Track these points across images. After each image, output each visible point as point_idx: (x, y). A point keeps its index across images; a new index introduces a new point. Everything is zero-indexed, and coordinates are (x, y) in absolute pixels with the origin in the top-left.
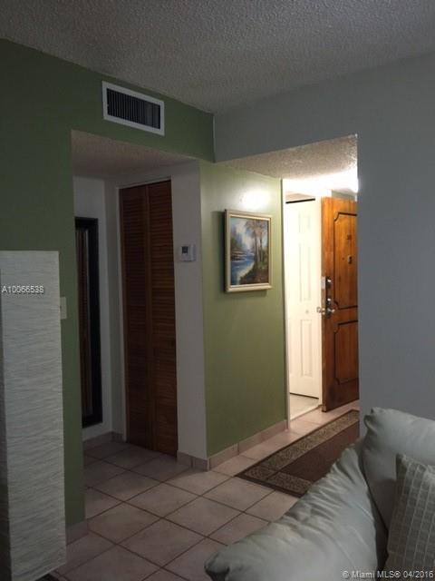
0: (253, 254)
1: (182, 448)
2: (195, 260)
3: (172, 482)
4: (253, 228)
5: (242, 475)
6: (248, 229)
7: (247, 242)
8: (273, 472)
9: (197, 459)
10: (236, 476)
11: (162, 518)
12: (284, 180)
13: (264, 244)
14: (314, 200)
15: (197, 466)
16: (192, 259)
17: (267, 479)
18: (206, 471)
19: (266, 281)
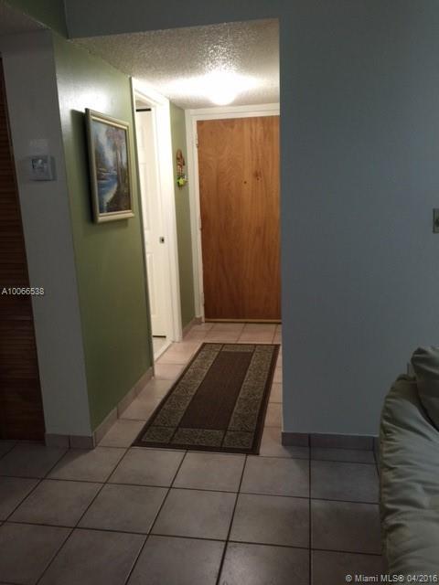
0: (115, 173)
1: (50, 429)
2: (54, 179)
3: (55, 475)
4: (113, 138)
5: (139, 442)
6: (109, 138)
7: (109, 155)
8: (173, 430)
9: (74, 437)
10: (133, 445)
11: (75, 528)
12: (133, 79)
13: (124, 160)
14: (149, 110)
15: (77, 446)
16: (51, 177)
17: (171, 439)
18: (93, 448)
19: (129, 207)
